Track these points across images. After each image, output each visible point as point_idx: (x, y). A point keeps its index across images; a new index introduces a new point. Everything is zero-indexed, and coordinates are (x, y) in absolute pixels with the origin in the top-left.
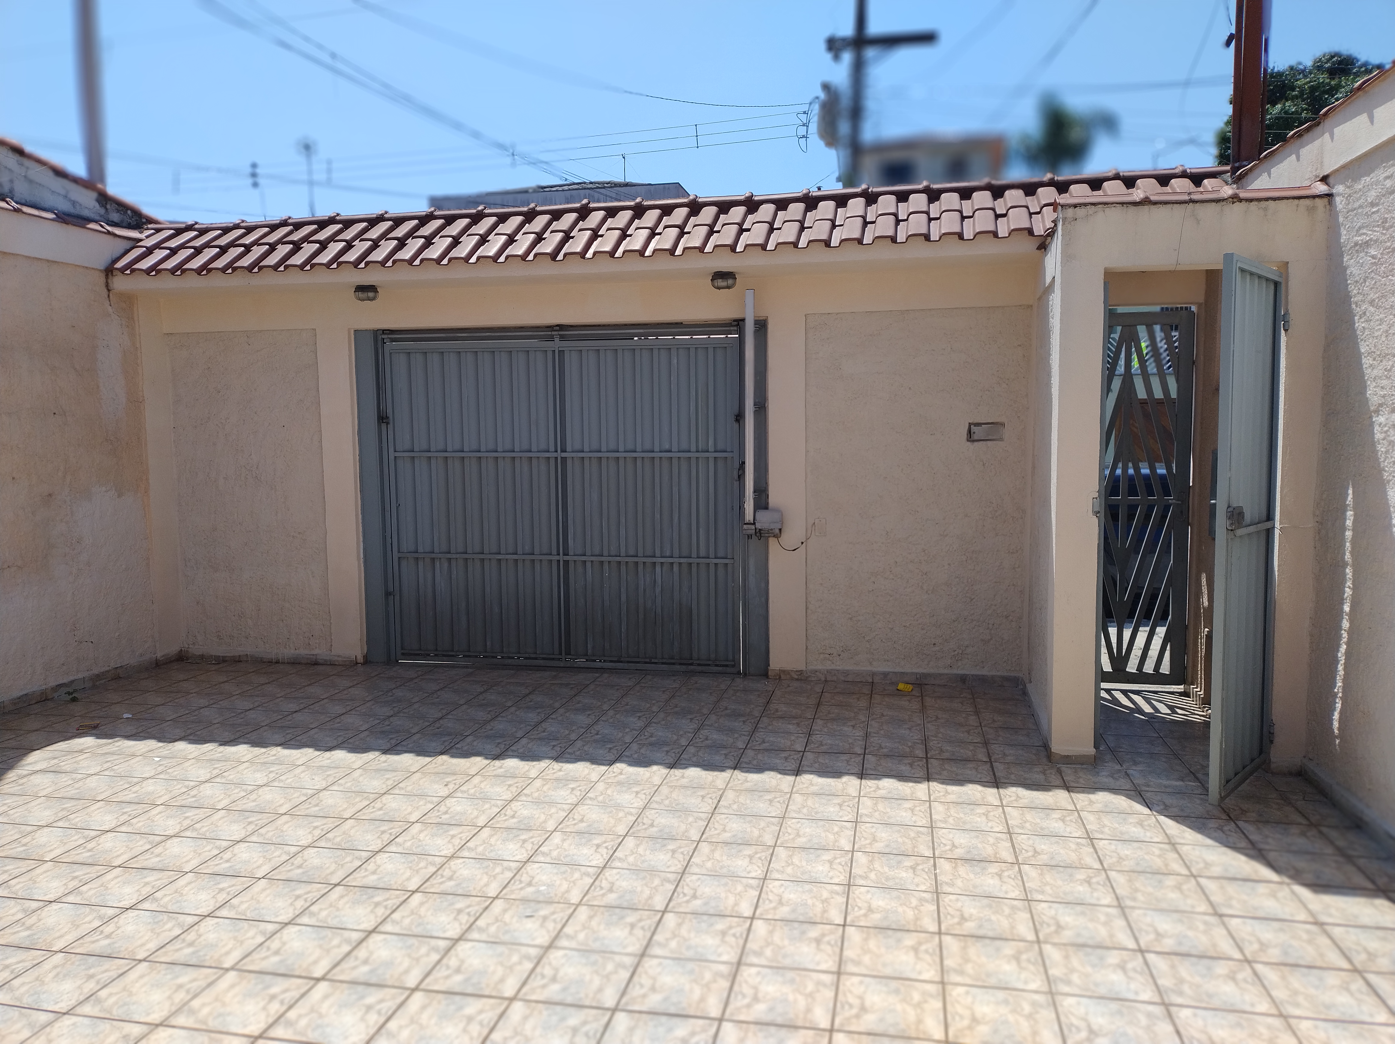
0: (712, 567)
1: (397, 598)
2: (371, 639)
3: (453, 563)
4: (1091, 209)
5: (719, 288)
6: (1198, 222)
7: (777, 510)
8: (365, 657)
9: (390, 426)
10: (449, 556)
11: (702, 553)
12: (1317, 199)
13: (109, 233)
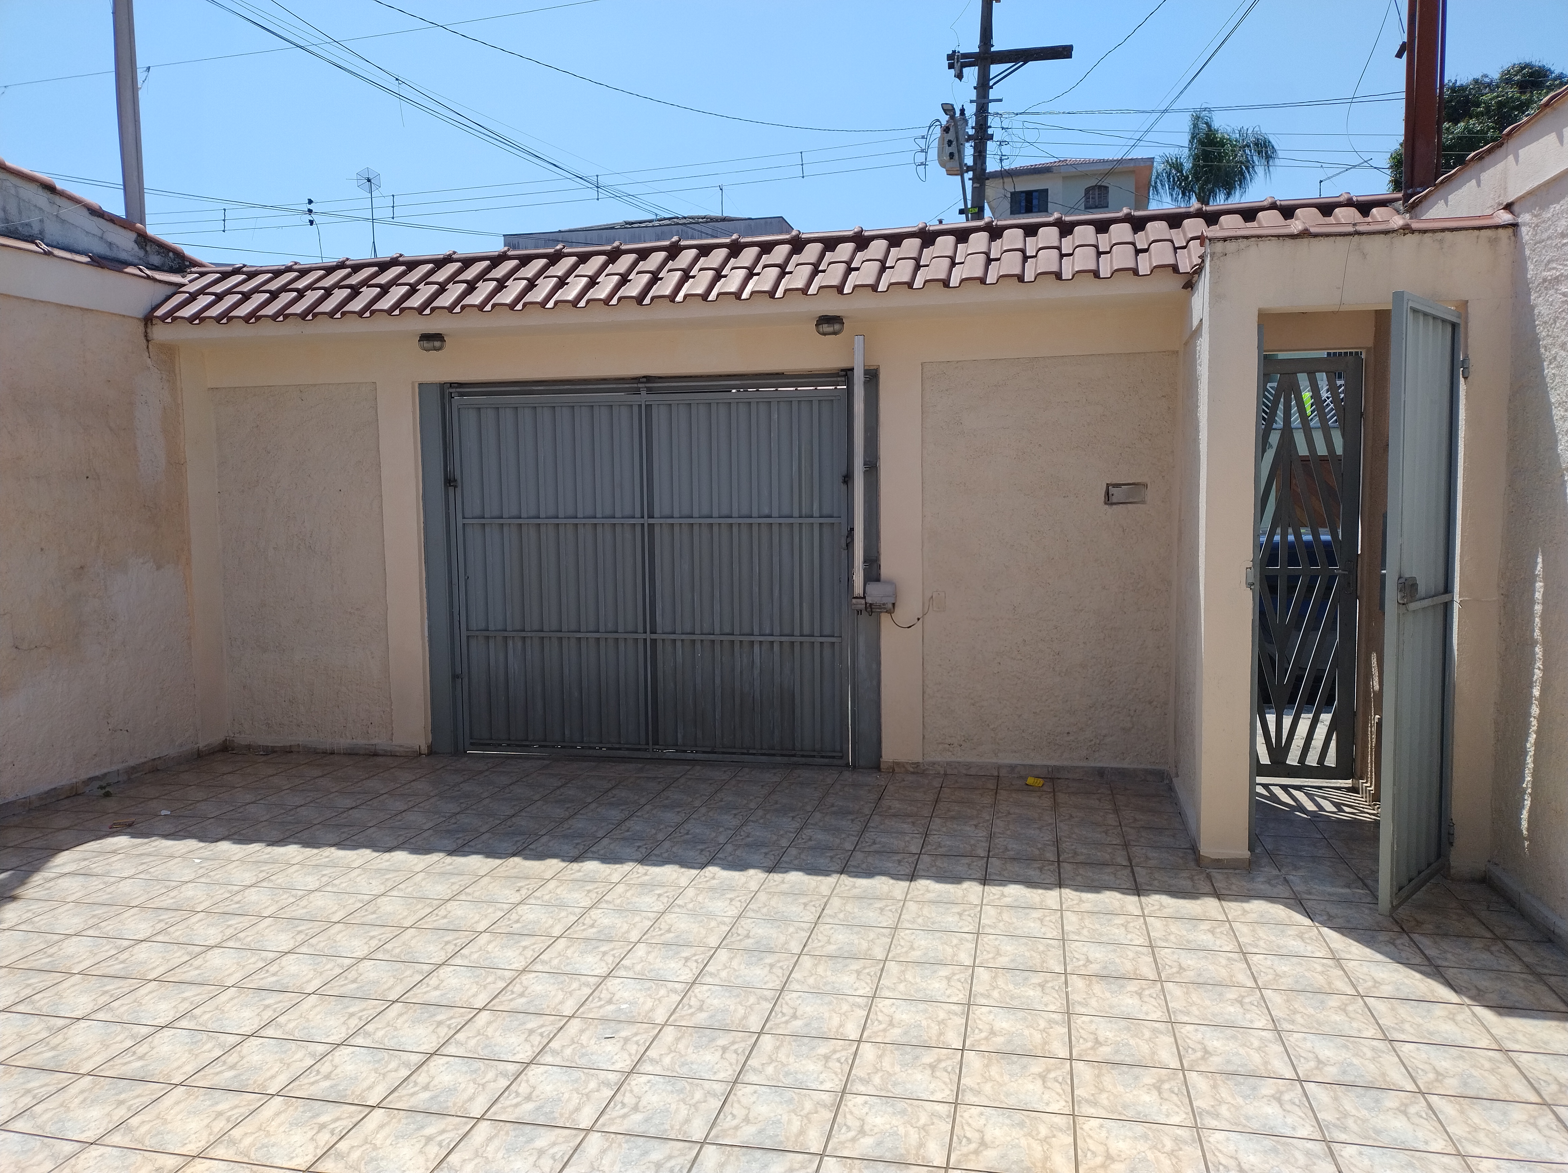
0: (817, 647)
1: (466, 680)
2: (435, 728)
3: (528, 642)
4: (1243, 243)
5: (824, 334)
6: (1364, 255)
7: (890, 582)
8: (430, 747)
9: (459, 490)
10: (523, 634)
11: (806, 631)
12: (1500, 230)
13: (148, 277)
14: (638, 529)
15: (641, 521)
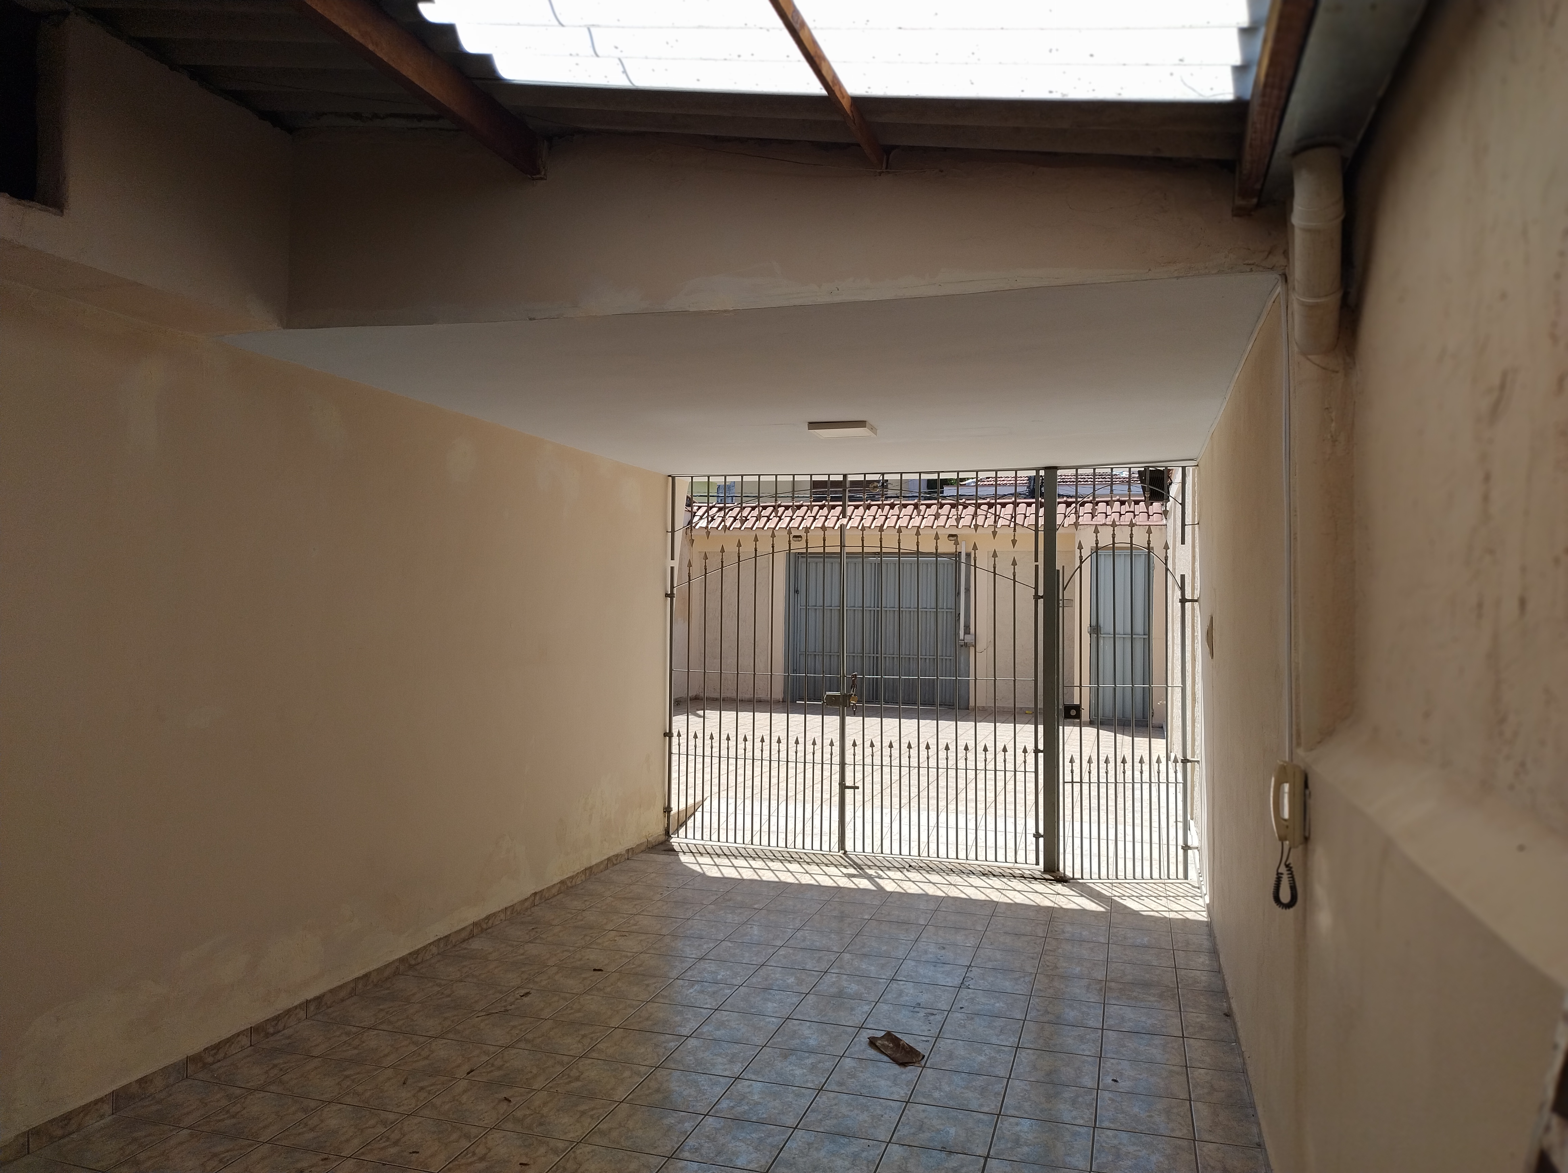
0: (944, 660)
2: (785, 692)
5: (951, 541)
7: (974, 635)
8: (783, 699)
9: (799, 594)
11: (940, 654)
14: (872, 612)
15: (874, 609)
